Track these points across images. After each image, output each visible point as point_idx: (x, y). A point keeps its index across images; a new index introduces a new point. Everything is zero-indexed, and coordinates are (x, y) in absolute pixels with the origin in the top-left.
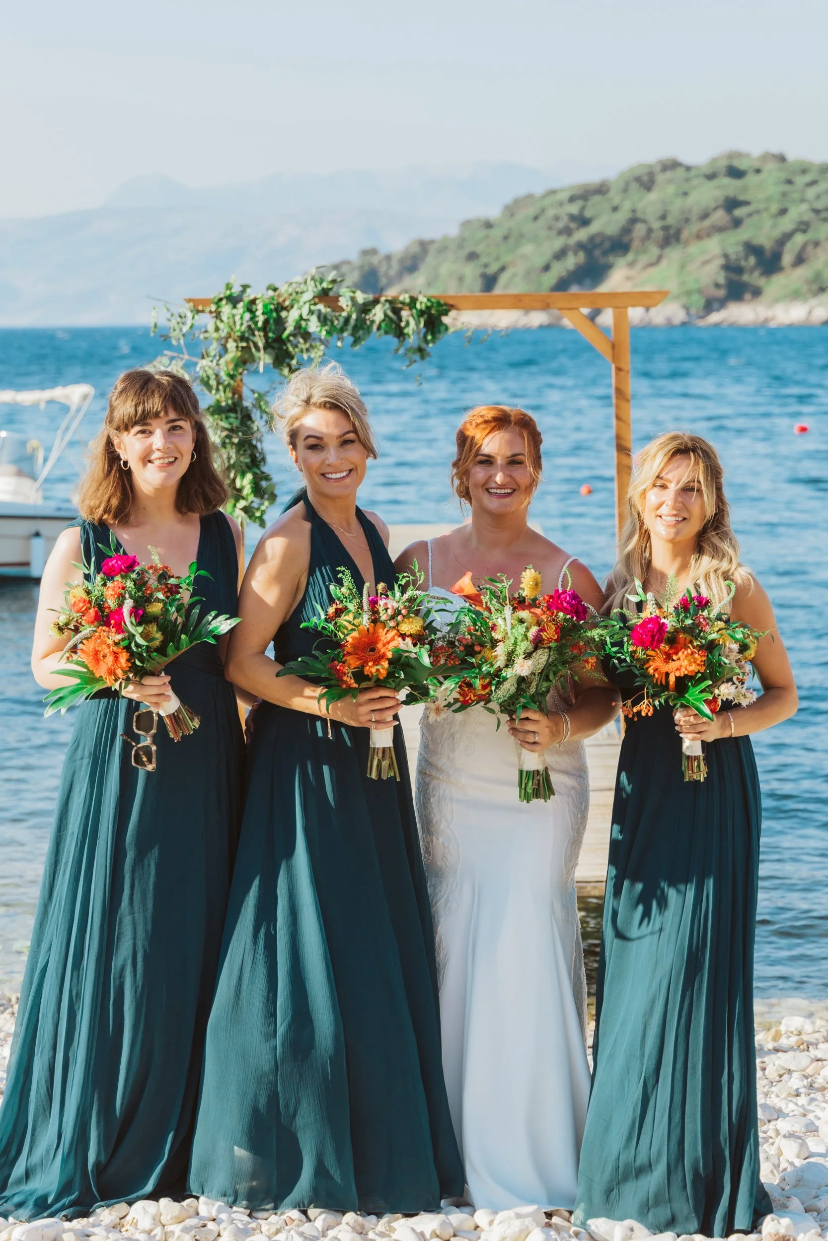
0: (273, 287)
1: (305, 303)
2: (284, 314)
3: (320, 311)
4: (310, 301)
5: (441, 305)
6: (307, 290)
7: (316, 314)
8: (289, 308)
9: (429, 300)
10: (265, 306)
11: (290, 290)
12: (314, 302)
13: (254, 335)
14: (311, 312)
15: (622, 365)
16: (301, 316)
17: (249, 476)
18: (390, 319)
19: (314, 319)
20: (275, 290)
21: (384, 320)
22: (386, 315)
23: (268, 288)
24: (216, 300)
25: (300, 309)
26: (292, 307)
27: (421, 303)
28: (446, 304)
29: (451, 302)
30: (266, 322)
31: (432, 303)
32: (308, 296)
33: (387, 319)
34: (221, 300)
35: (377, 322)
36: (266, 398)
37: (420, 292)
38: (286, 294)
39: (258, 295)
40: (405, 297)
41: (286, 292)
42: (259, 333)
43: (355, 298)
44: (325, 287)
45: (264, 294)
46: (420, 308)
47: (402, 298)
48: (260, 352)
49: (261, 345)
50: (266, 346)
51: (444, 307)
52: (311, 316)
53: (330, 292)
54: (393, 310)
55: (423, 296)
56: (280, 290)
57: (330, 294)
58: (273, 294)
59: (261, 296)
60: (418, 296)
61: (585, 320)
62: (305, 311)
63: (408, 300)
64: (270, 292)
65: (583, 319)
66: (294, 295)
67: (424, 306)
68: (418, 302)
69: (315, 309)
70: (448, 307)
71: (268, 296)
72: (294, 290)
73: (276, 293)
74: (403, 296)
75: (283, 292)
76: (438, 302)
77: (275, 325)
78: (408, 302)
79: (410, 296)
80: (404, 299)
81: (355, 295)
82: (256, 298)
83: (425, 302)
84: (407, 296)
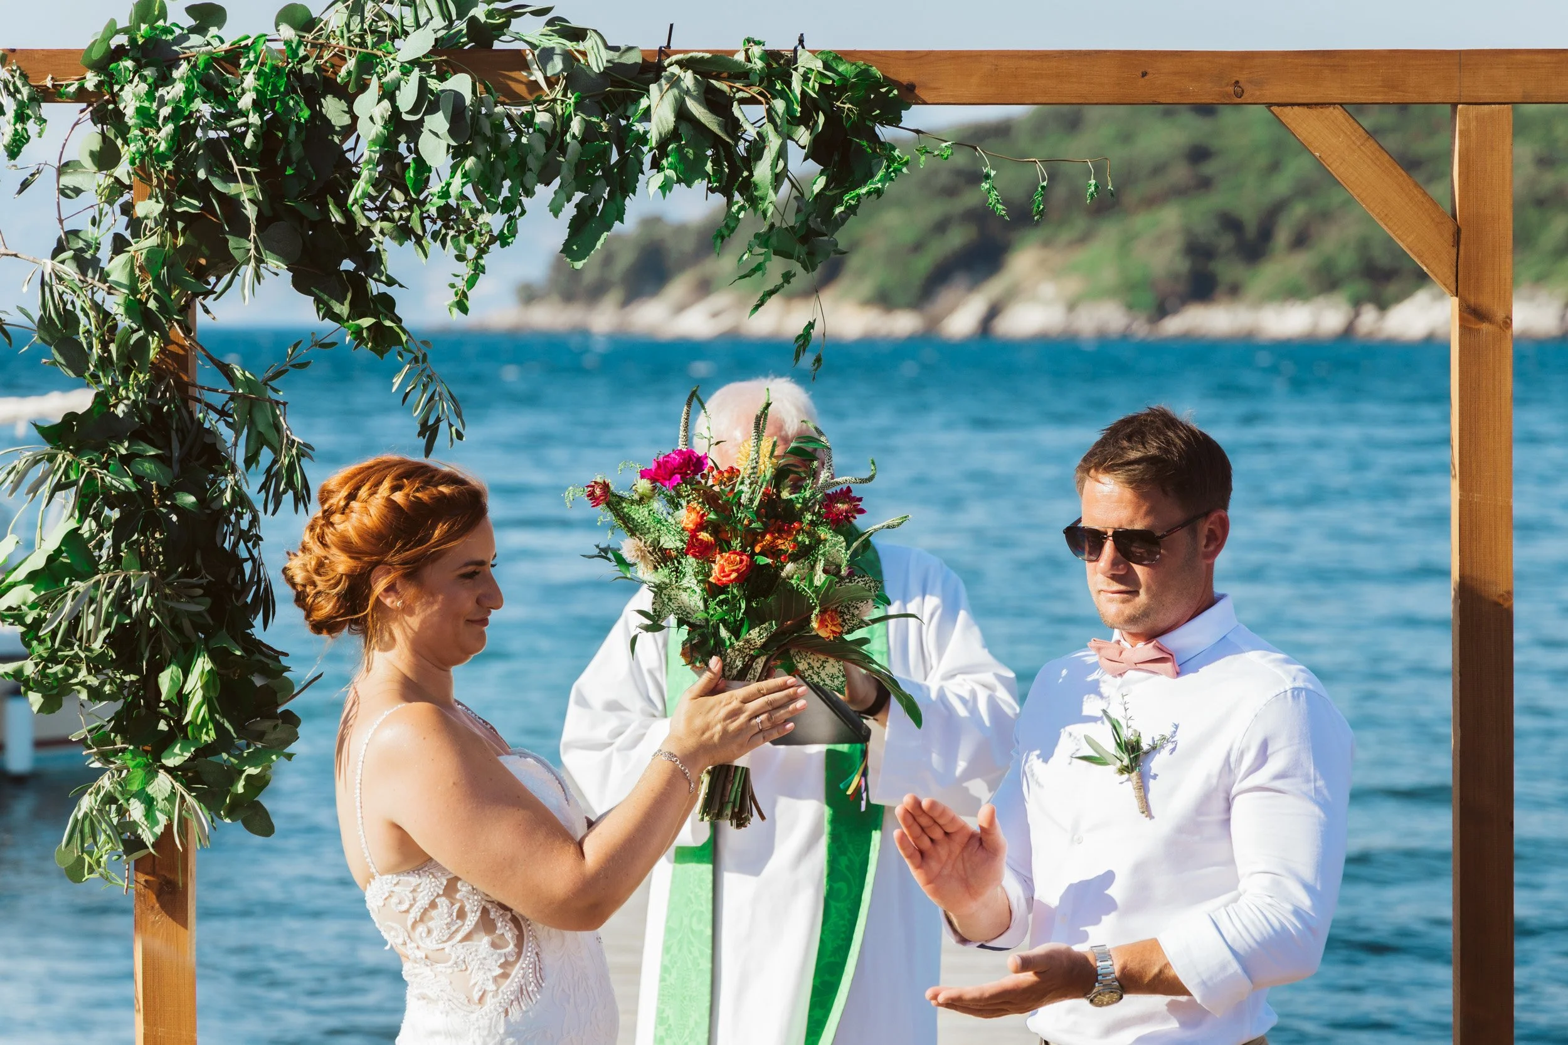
0: (299, 16)
1: (406, 72)
2: (333, 108)
3: (458, 97)
4: (423, 63)
5: (876, 84)
6: (418, 26)
7: (446, 104)
8: (351, 89)
9: (826, 66)
10: (267, 79)
11: (356, 24)
13: (229, 177)
14: (427, 102)
15: (1486, 301)
16: (396, 112)
17: (202, 664)
18: (698, 126)
19: (438, 122)
20: (306, 23)
21: (674, 135)
22: (682, 114)
23: (284, 16)
24: (96, 55)
25: (389, 93)
26: (363, 87)
27: (806, 79)
28: (892, 83)
29: (905, 76)
31: (843, 75)
32: (418, 44)
33: (684, 129)
34: (119, 53)
35: (653, 138)
36: (270, 394)
37: (801, 42)
38: (342, 37)
39: (248, 37)
40: (750, 52)
41: (342, 32)
42: (248, 169)
43: (584, 54)
44: (483, 19)
45: (266, 35)
46: (803, 93)
47: (740, 57)
48: (245, 234)
49: (251, 212)
50: (268, 212)
51: (883, 90)
52: (424, 114)
53: (497, 38)
54: (710, 96)
55: (810, 51)
56: (321, 24)
57: (497, 45)
58: (296, 40)
59: (253, 43)
60: (795, 50)
61: (1359, 143)
62: (407, 97)
63: (759, 65)
64: (287, 32)
65: (1354, 138)
66: (369, 39)
67: (817, 86)
68: (794, 72)
69: (443, 91)
70: (895, 92)
71: (280, 46)
72: (371, 25)
73: (309, 37)
74: (742, 48)
75: (334, 32)
76: (864, 74)
77: (304, 143)
78: (762, 68)
79: (766, 51)
80: (748, 59)
81: (581, 46)
82: (240, 47)
83: (819, 72)
84: (756, 51)
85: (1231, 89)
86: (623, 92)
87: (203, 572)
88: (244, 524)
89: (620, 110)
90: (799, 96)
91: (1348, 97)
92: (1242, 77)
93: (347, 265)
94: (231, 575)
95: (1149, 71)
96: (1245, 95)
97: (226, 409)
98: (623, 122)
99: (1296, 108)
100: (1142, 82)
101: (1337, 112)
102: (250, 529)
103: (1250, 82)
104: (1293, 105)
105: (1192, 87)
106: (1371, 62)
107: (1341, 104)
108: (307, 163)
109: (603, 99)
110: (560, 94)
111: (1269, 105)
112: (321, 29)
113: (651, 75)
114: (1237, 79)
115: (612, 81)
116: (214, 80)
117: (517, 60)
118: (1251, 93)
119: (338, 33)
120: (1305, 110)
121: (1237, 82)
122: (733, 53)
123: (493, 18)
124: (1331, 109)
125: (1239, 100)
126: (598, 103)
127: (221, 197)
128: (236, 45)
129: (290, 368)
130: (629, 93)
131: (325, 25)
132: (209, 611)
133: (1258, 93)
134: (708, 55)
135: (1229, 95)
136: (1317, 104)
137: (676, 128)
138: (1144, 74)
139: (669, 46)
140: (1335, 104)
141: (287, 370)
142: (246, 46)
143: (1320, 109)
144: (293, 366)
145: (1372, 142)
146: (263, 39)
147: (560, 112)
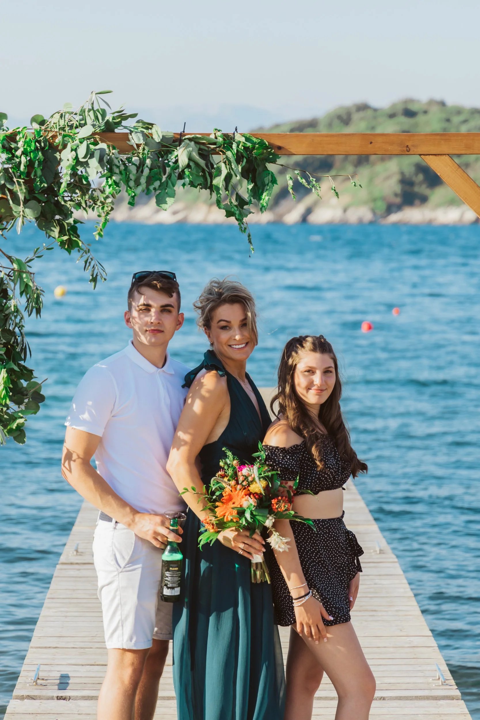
0: (40, 120)
1: (81, 142)
2: (54, 155)
3: (101, 151)
4: (88, 138)
5: (267, 148)
6: (85, 124)
7: (97, 154)
8: (61, 148)
9: (247, 139)
10: (27, 143)
11: (62, 123)
12: (93, 139)
13: (12, 183)
14: (90, 154)
16: (77, 158)
18: (197, 164)
19: (94, 163)
20: (42, 123)
21: (188, 166)
22: (190, 159)
23: (34, 120)
25: (75, 149)
26: (65, 146)
27: (238, 144)
28: (272, 147)
29: (278, 143)
30: (30, 165)
31: (254, 144)
32: (86, 131)
33: (191, 164)
36: (28, 269)
37: (236, 129)
38: (56, 128)
39: (19, 128)
40: (216, 134)
41: (56, 126)
42: (20, 180)
43: (151, 134)
44: (111, 120)
45: (26, 127)
46: (237, 151)
47: (212, 136)
48: (19, 205)
49: (21, 197)
50: (28, 198)
51: (269, 150)
52: (89, 158)
53: (116, 128)
54: (200, 152)
55: (240, 134)
56: (48, 123)
57: (116, 131)
58: (39, 129)
59: (22, 130)
60: (234, 134)
61: (455, 170)
62: (82, 151)
63: (220, 140)
64: (36, 126)
65: (453, 168)
66: (67, 129)
67: (243, 148)
68: (234, 143)
69: (95, 150)
70: (273, 150)
71: (33, 131)
72: (67, 123)
73: (43, 128)
74: (213, 133)
75: (53, 126)
76: (262, 144)
77: (42, 170)
78: (222, 141)
79: (223, 134)
80: (216, 138)
81: (150, 131)
82: (16, 132)
83: (243, 142)
84: (219, 134)
85: (405, 149)
86: (166, 150)
87: (2, 339)
88: (18, 320)
89: (165, 157)
90: (236, 152)
91: (451, 152)
92: (409, 144)
93: (57, 217)
94: (12, 340)
95: (373, 141)
96: (411, 151)
97: (10, 274)
98: (166, 161)
99: (431, 156)
100: (370, 146)
101: (447, 157)
102: (20, 322)
103: (413, 146)
104: (429, 155)
105: (390, 148)
106: (461, 138)
107: (448, 155)
108: (43, 177)
109: (158, 153)
110: (142, 150)
111: (420, 155)
112: (48, 125)
113: (177, 143)
114: (407, 144)
115: (162, 145)
116: (5, 145)
117: (125, 137)
118: (413, 150)
119: (54, 126)
120: (434, 157)
121: (407, 146)
122: (209, 135)
123: (115, 120)
124: (444, 156)
125: (408, 153)
126: (156, 154)
127: (9, 190)
128: (15, 131)
129: (35, 258)
130: (168, 150)
131: (50, 123)
132: (5, 353)
133: (415, 150)
134: (200, 136)
135: (404, 151)
136: (439, 155)
137: (188, 164)
138: (371, 143)
139: (184, 132)
140: (445, 154)
141: (34, 259)
142: (19, 132)
143: (440, 157)
144: (36, 257)
145: (460, 169)
146: (25, 129)
147: (141, 157)
